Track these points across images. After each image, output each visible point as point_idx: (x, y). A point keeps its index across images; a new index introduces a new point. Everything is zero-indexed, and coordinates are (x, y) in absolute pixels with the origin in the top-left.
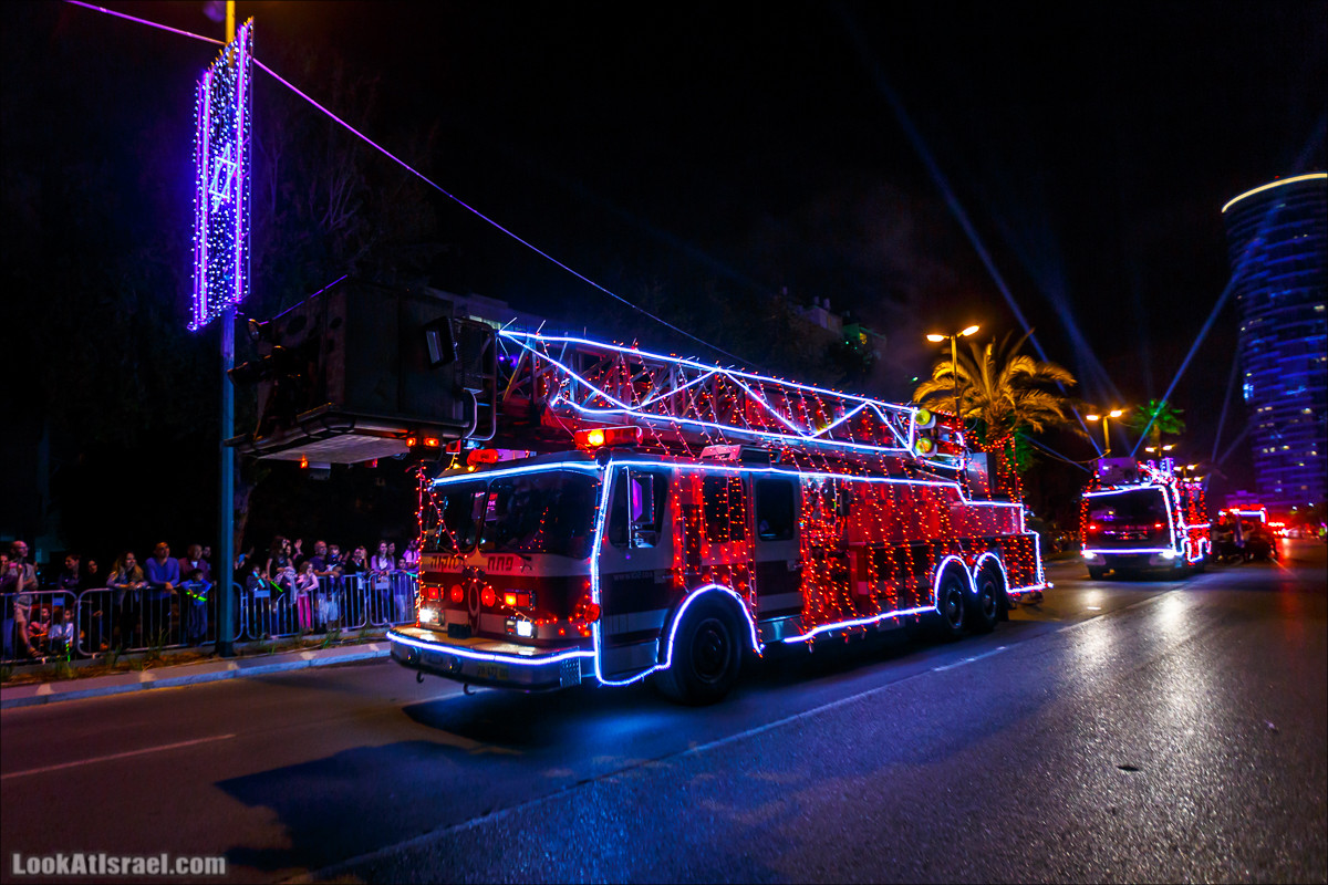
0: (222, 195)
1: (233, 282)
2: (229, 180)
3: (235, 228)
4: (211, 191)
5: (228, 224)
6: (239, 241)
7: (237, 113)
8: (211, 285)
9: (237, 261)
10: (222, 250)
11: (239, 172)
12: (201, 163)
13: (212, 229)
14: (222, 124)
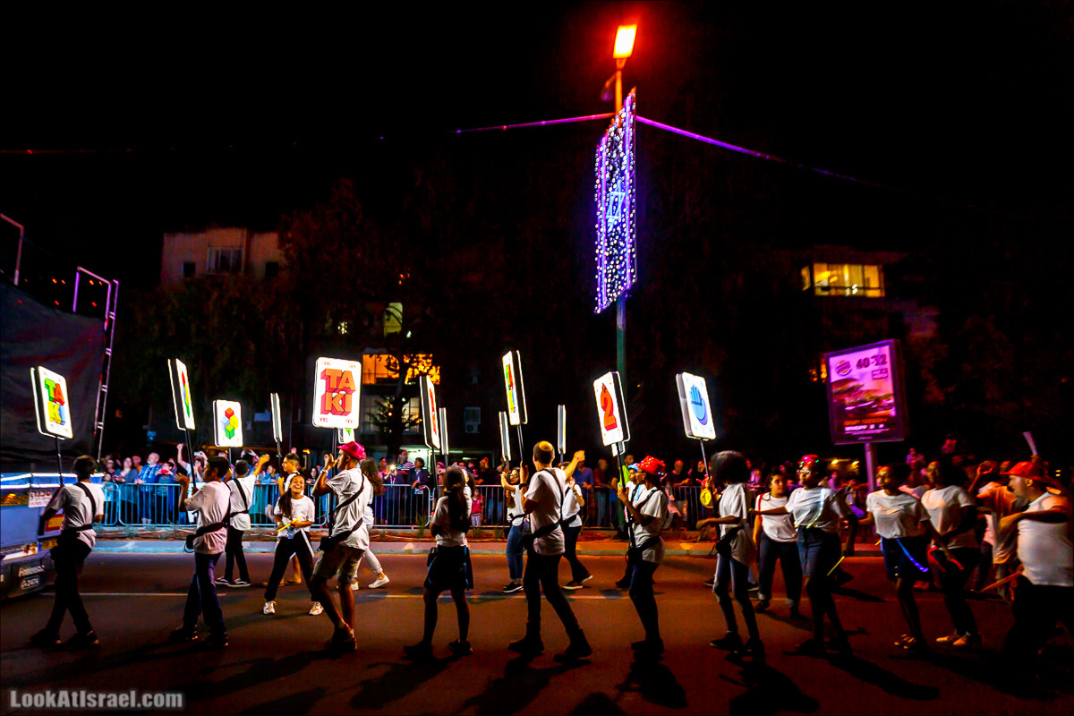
0: (616, 217)
1: (625, 275)
2: (620, 206)
3: (624, 237)
4: (607, 217)
5: (620, 236)
6: (629, 246)
7: (625, 158)
8: (609, 280)
9: (627, 260)
10: (616, 255)
11: (627, 198)
12: (601, 199)
13: (609, 242)
14: (614, 169)
